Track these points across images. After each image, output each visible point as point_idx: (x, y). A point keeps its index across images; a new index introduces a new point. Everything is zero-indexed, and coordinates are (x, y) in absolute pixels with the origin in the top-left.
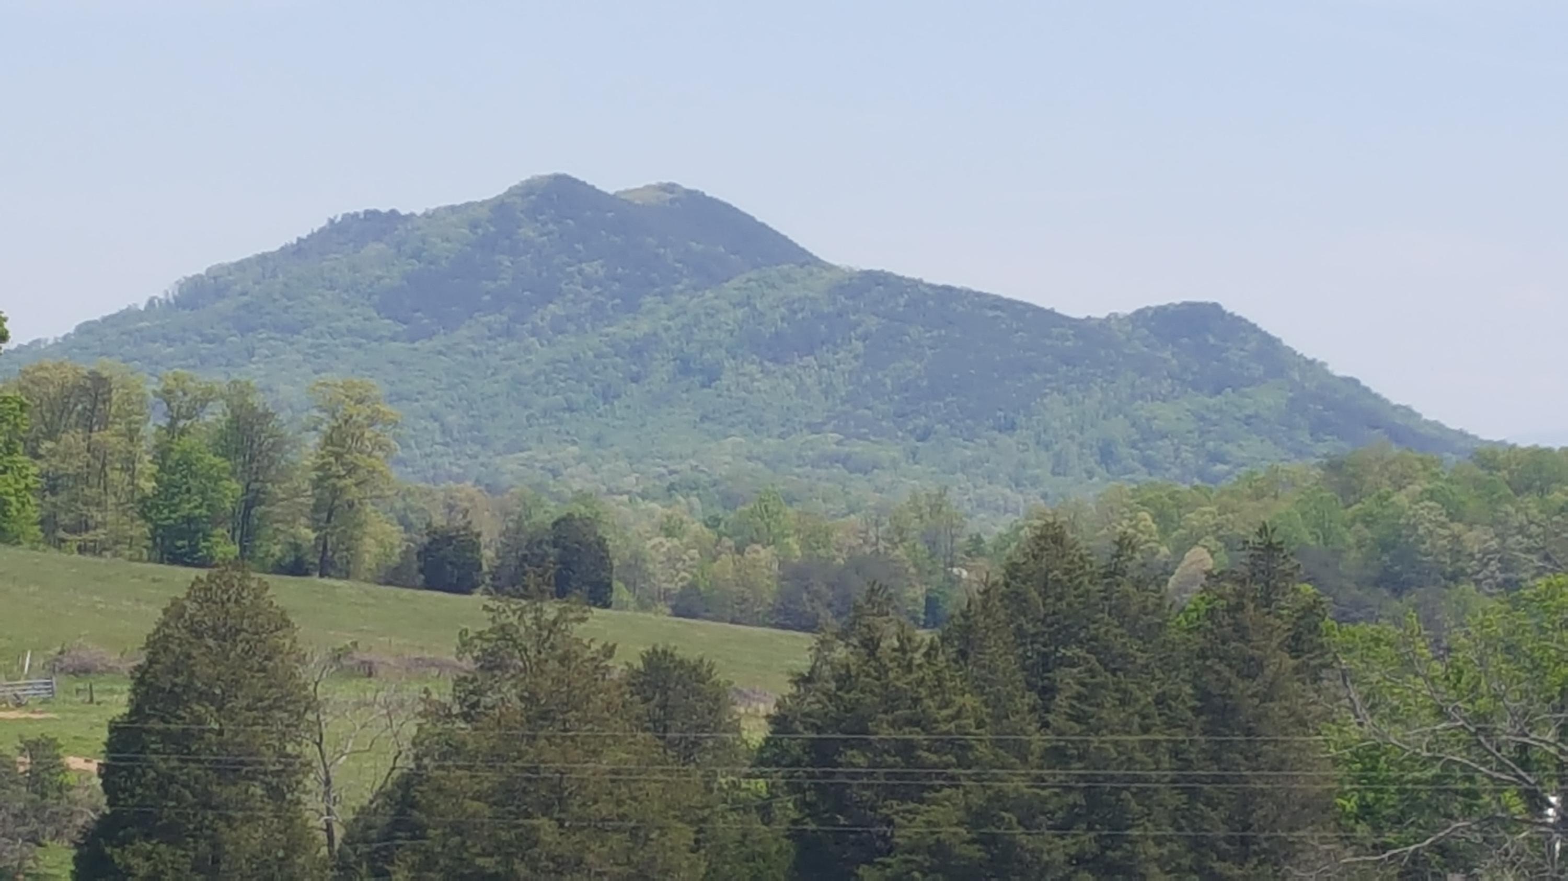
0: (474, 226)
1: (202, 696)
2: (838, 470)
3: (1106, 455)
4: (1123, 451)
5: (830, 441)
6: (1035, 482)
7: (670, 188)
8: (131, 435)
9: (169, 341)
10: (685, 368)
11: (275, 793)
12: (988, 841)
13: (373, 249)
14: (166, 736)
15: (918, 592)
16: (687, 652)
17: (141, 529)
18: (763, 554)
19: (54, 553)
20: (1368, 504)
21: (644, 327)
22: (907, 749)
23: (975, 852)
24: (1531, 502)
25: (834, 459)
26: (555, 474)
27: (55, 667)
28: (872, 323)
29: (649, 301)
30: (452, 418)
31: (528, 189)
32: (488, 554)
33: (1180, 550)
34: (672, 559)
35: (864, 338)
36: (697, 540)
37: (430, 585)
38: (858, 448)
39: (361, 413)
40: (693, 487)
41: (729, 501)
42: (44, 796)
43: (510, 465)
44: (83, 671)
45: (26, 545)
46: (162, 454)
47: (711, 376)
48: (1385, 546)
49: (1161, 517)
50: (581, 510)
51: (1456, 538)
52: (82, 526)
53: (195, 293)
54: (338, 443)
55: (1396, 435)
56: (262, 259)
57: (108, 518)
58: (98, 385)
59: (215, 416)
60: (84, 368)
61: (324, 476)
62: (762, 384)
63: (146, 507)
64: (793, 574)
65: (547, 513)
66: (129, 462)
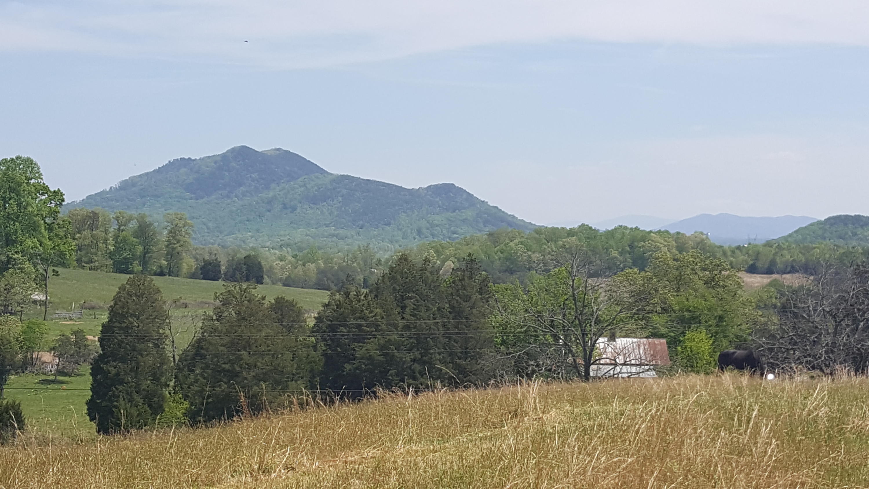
0: (216, 162)
1: (132, 315)
2: (334, 239)
3: (419, 232)
4: (424, 231)
5: (332, 230)
6: (397, 241)
7: (279, 149)
8: (106, 231)
9: (117, 201)
10: (285, 207)
11: (156, 346)
12: (385, 355)
13: (183, 170)
14: (120, 328)
15: (361, 277)
17: (110, 262)
18: (312, 266)
19: (82, 271)
20: (502, 246)
21: (271, 194)
22: (359, 326)
23: (381, 358)
24: (552, 245)
25: (333, 235)
26: (244, 241)
27: (83, 307)
28: (344, 191)
29: (273, 185)
30: (210, 224)
31: (233, 150)
33: (443, 262)
34: (282, 268)
35: (342, 196)
36: (290, 262)
37: (204, 279)
38: (341, 231)
39: (181, 223)
40: (288, 245)
41: (300, 249)
42: (80, 348)
43: (229, 240)
44: (93, 308)
45: (72, 268)
46: (116, 237)
47: (294, 209)
48: (507, 259)
49: (437, 251)
50: (253, 253)
51: (530, 256)
52: (90, 261)
53: (125, 185)
54: (174, 233)
55: (510, 224)
56: (147, 174)
57: (99, 259)
58: (94, 216)
59: (133, 225)
60: (90, 210)
61: (169, 244)
62: (310, 211)
63: (111, 255)
64: (321, 272)
65: (242, 254)
66: (105, 241)
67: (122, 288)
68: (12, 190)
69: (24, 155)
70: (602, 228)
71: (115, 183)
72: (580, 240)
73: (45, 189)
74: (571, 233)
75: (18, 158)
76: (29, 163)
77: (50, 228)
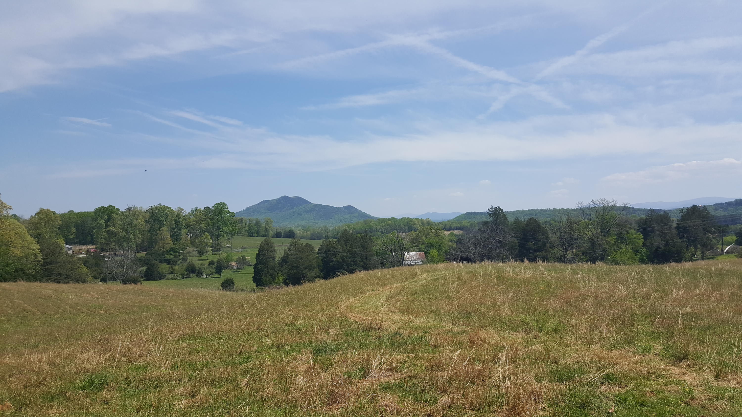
0: (276, 201)
1: (266, 251)
2: (315, 224)
3: (341, 221)
4: (343, 220)
5: (314, 221)
6: (334, 224)
7: (296, 196)
8: (246, 224)
9: (245, 214)
10: (299, 214)
11: (273, 259)
12: (342, 260)
13: (266, 204)
14: (262, 255)
15: (324, 235)
16: (310, 243)
17: (247, 233)
18: (309, 232)
19: (238, 236)
20: (368, 224)
21: (294, 210)
22: (334, 252)
23: (341, 261)
24: (383, 223)
25: (314, 222)
26: (286, 225)
27: (242, 248)
28: (317, 209)
29: (295, 208)
30: (275, 220)
31: (282, 197)
32: (282, 234)
33: (350, 230)
34: (299, 233)
35: (317, 210)
36: (302, 232)
37: (277, 237)
38: (317, 221)
39: (269, 221)
40: (300, 226)
41: (305, 227)
42: (244, 261)
43: (281, 225)
44: (245, 248)
46: (249, 226)
47: (301, 215)
48: (370, 228)
49: (348, 227)
50: (290, 229)
51: (377, 227)
52: (241, 233)
53: (248, 209)
54: (267, 224)
55: (369, 217)
56: (255, 205)
57: (243, 232)
58: (242, 219)
59: (254, 222)
60: (240, 217)
61: (266, 227)
62: (306, 215)
63: (247, 231)
64: (312, 234)
65: (287, 230)
66: (245, 227)
67: (262, 243)
68: (220, 213)
69: (222, 202)
70: (398, 218)
71: (244, 208)
72: (392, 222)
73: (229, 212)
74: (389, 220)
75: (220, 203)
76: (224, 204)
77: (231, 224)
